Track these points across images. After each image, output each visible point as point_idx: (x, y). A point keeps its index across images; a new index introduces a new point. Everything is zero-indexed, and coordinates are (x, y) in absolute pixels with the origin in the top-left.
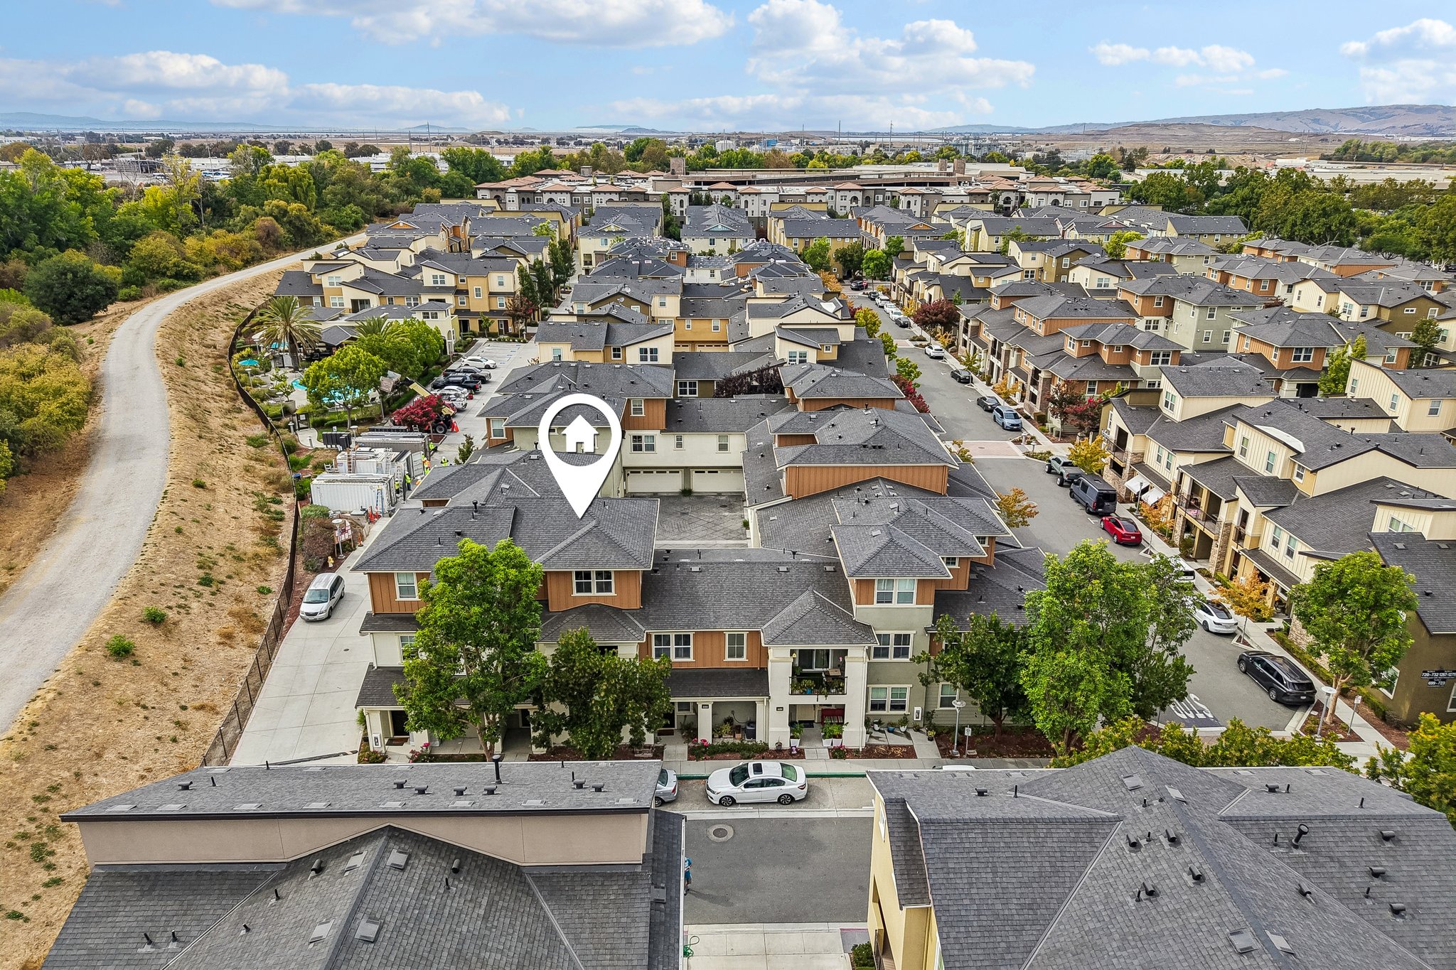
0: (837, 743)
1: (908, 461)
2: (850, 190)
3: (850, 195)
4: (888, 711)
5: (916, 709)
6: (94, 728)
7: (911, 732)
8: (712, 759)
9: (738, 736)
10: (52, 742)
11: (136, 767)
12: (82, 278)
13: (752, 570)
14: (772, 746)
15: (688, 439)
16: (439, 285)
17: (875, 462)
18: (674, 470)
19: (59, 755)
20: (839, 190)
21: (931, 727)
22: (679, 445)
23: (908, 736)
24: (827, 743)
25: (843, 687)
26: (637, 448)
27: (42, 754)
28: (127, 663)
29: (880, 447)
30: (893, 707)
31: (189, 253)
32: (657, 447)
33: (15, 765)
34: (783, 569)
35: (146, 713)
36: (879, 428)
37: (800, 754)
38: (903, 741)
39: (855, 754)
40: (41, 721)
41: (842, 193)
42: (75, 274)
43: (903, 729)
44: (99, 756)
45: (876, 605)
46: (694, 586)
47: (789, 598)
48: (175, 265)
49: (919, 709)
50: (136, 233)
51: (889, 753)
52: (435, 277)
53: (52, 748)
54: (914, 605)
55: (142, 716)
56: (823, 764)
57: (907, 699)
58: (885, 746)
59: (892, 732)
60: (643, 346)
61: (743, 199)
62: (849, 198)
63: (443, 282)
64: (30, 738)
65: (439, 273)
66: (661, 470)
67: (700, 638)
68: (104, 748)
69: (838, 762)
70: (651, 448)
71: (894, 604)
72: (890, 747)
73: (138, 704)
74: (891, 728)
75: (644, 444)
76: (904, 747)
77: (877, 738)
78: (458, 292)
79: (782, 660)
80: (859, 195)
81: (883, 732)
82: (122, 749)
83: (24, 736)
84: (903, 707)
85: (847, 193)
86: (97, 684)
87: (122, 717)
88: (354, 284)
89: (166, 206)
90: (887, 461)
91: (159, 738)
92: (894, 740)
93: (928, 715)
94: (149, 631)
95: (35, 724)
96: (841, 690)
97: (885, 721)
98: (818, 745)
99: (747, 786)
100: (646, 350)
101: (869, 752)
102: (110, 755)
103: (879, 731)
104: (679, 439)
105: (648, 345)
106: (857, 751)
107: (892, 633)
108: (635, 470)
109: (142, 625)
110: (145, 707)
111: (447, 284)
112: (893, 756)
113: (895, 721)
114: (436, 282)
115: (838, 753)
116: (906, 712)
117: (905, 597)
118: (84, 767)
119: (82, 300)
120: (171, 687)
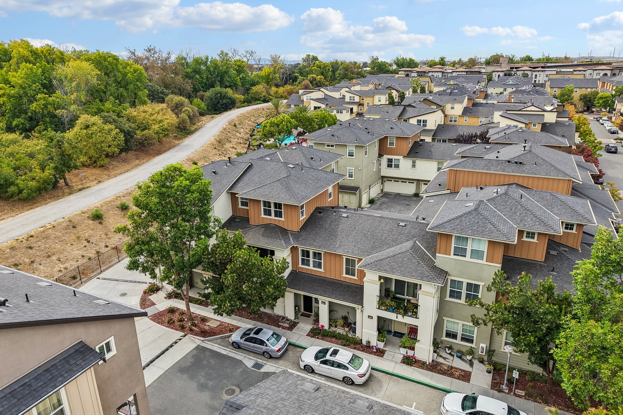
0: (410, 353)
1: (539, 174)
2: (603, 70)
3: (602, 73)
4: (458, 341)
5: (482, 345)
6: (57, 245)
7: (476, 362)
8: (322, 339)
9: (347, 329)
10: (32, 245)
11: (62, 266)
12: (223, 97)
13: (381, 222)
14: (364, 343)
15: (420, 163)
16: (352, 101)
17: (513, 172)
18: (411, 181)
19: (30, 251)
20: (596, 70)
21: (490, 362)
22: (414, 166)
23: (471, 364)
24: (403, 351)
25: (416, 313)
26: (390, 166)
27: (23, 250)
28: (97, 222)
29: (521, 163)
30: (463, 339)
31: (272, 93)
32: (400, 166)
33: (8, 251)
34: (402, 224)
35: (87, 244)
36: (525, 152)
37: (380, 353)
38: (466, 367)
39: (422, 365)
40: (35, 236)
41: (597, 72)
42: (221, 95)
43: (469, 357)
44: (49, 256)
45: (452, 256)
46: (338, 225)
47: (396, 242)
48: (264, 96)
49: (484, 346)
50: (254, 84)
51: (449, 372)
52: (351, 97)
53: (31, 248)
54: (484, 262)
55: (84, 245)
56: (393, 364)
57: (475, 336)
58: (449, 366)
59: (460, 357)
60: (419, 118)
61: (534, 74)
62: (601, 75)
63: (354, 100)
64: (24, 241)
65: (352, 95)
66: (404, 180)
67: (328, 257)
68: (54, 254)
69: (405, 366)
70: (397, 166)
71: (468, 258)
72: (452, 368)
73: (86, 240)
74: (459, 355)
75: (393, 163)
76: (464, 371)
77: (445, 358)
78: (360, 104)
79: (372, 282)
80: (609, 73)
81: (453, 356)
82: (61, 256)
83: (23, 240)
84: (471, 341)
85: (601, 71)
86: (74, 227)
87: (74, 243)
88: (317, 100)
89: (269, 75)
90: (523, 172)
91: (83, 256)
92: (458, 363)
93: (491, 352)
94: (119, 212)
95: (32, 236)
96: (415, 315)
97: (456, 348)
98: (397, 351)
99: (321, 362)
100: (421, 120)
101: (434, 367)
102: (54, 258)
103: (450, 354)
104: (414, 162)
105: (422, 118)
106: (424, 363)
107: (465, 281)
108: (390, 179)
109: (117, 208)
110: (89, 242)
111: (355, 101)
112: (451, 375)
113: (464, 350)
114: (350, 100)
115: (409, 361)
116: (473, 345)
117: (476, 254)
118: (37, 259)
119: (222, 105)
120: (109, 237)
